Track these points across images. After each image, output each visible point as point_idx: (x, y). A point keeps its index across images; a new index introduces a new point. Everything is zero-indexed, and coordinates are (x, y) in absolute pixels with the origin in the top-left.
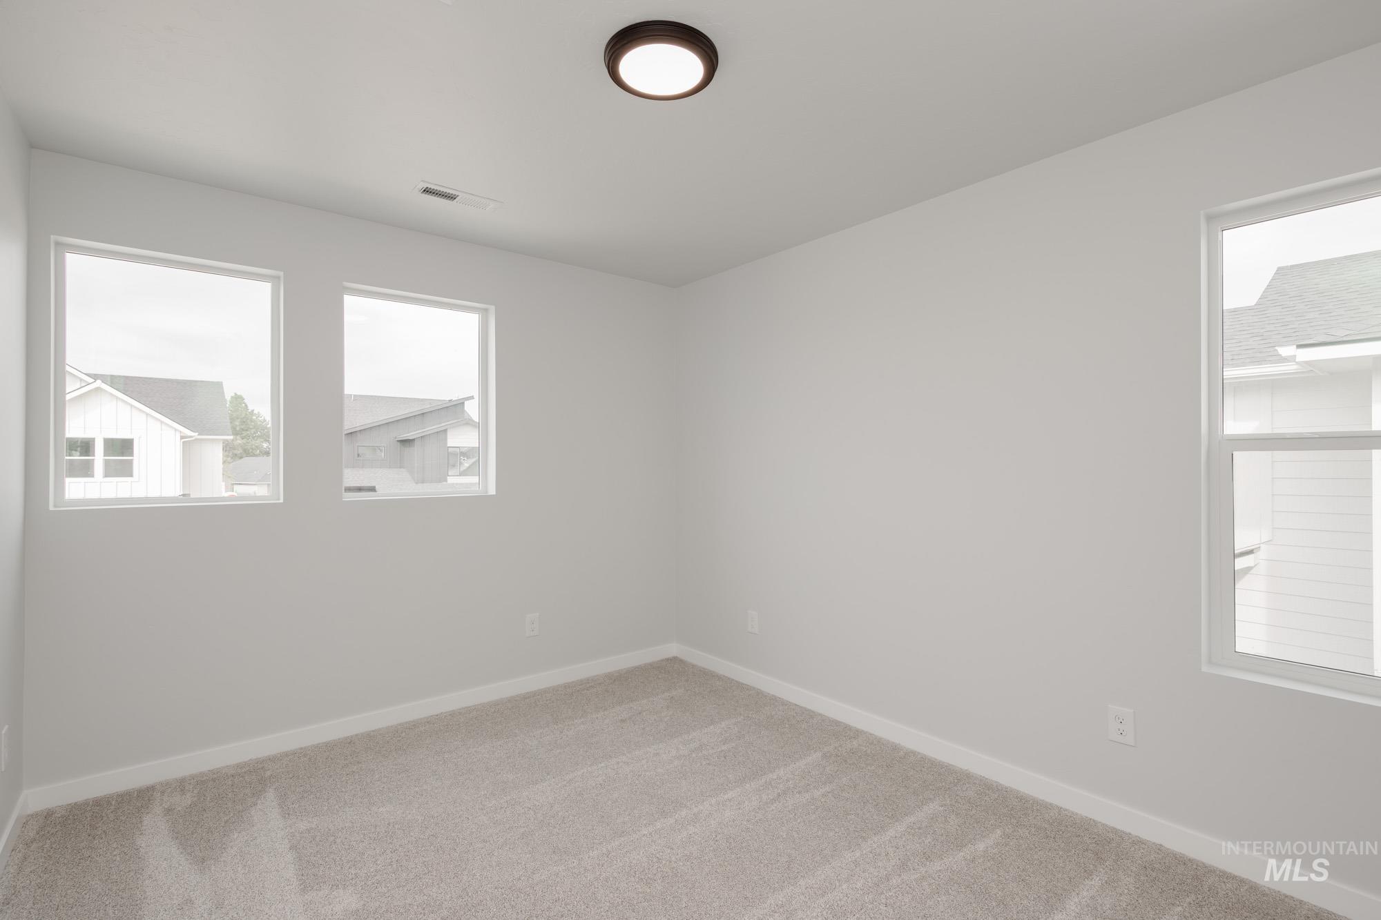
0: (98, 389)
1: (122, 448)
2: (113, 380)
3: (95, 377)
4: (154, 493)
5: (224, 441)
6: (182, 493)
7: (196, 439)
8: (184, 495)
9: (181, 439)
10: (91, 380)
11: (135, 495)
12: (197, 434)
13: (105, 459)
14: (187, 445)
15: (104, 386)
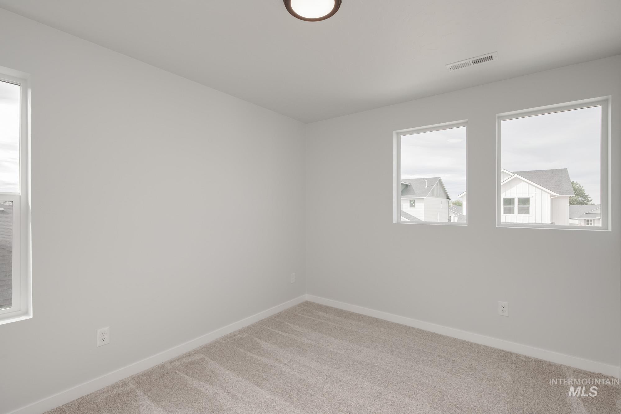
0: (516, 178)
1: (525, 201)
2: (522, 173)
3: (514, 173)
4: (539, 221)
5: (570, 198)
6: (551, 222)
7: (558, 197)
8: (552, 223)
9: (551, 197)
10: (513, 174)
11: (531, 222)
12: (559, 194)
13: (518, 207)
14: (553, 200)
15: (519, 177)
